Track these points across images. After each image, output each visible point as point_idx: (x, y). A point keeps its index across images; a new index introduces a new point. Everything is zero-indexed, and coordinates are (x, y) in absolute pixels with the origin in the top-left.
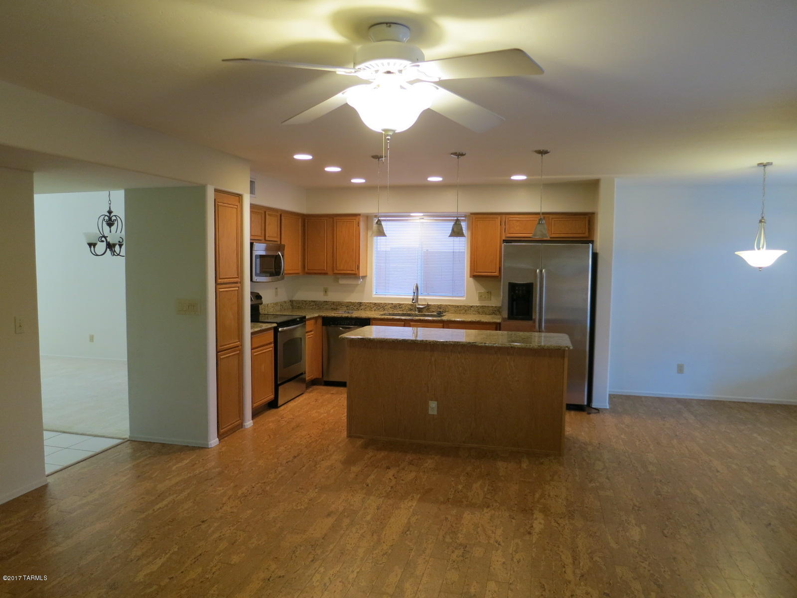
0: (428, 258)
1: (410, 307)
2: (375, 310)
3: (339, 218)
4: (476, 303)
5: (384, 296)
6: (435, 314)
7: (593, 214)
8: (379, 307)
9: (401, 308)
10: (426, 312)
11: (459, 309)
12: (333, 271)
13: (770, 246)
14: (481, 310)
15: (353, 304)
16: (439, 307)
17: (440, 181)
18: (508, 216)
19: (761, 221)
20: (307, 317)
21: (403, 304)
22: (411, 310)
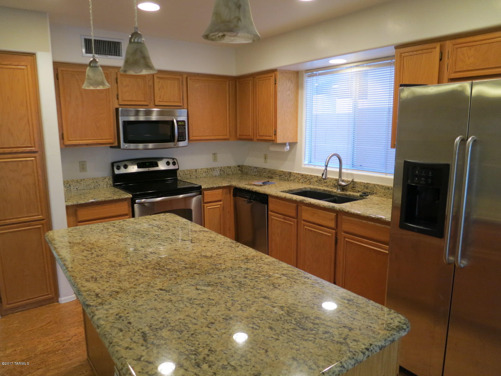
3: (260, 77)
10: (350, 191)
12: (257, 137)
16: (366, 186)
18: (454, 42)
20: (203, 187)
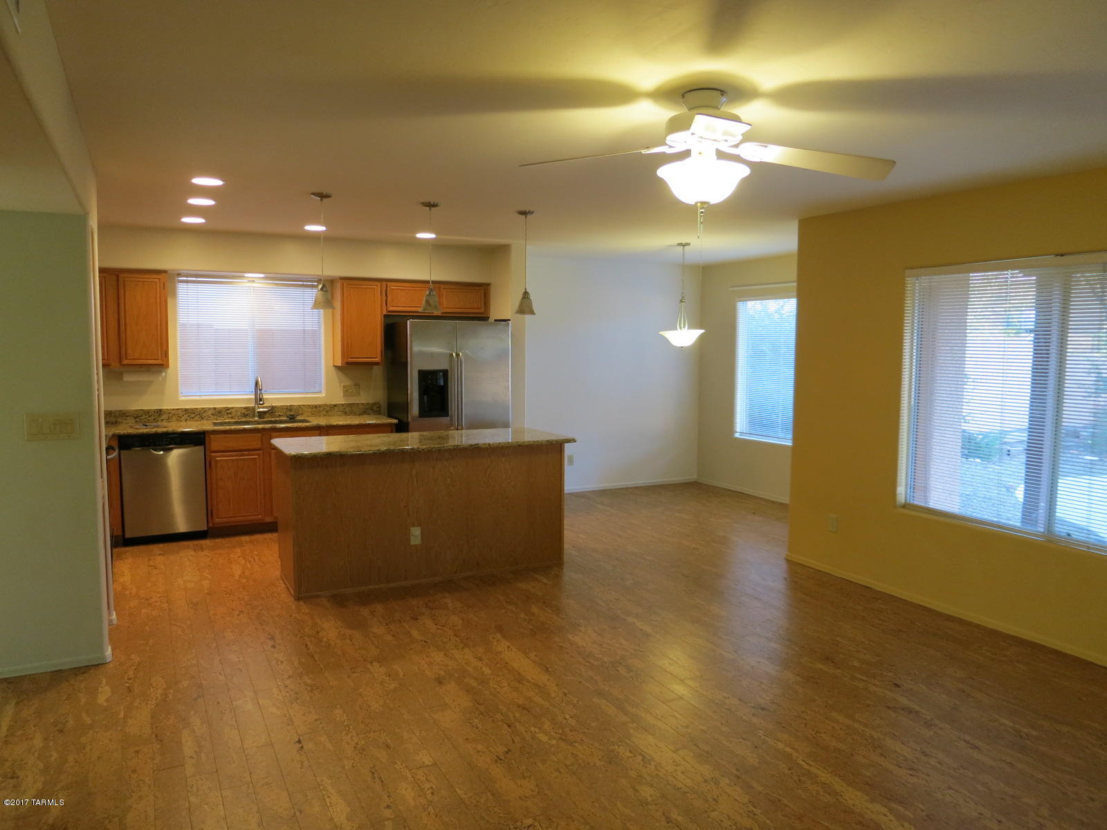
0: (264, 339)
1: (244, 411)
2: (186, 420)
3: (129, 276)
4: (339, 399)
5: (198, 398)
6: (285, 418)
7: (489, 285)
8: (193, 415)
9: (230, 413)
10: (268, 418)
11: (317, 409)
12: (120, 362)
13: (692, 327)
14: (348, 409)
15: (147, 412)
16: (289, 408)
17: (322, 231)
18: (389, 284)
19: (681, 301)
21: (232, 408)
22: (245, 415)
